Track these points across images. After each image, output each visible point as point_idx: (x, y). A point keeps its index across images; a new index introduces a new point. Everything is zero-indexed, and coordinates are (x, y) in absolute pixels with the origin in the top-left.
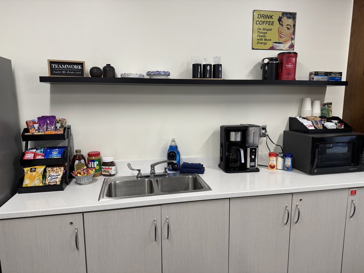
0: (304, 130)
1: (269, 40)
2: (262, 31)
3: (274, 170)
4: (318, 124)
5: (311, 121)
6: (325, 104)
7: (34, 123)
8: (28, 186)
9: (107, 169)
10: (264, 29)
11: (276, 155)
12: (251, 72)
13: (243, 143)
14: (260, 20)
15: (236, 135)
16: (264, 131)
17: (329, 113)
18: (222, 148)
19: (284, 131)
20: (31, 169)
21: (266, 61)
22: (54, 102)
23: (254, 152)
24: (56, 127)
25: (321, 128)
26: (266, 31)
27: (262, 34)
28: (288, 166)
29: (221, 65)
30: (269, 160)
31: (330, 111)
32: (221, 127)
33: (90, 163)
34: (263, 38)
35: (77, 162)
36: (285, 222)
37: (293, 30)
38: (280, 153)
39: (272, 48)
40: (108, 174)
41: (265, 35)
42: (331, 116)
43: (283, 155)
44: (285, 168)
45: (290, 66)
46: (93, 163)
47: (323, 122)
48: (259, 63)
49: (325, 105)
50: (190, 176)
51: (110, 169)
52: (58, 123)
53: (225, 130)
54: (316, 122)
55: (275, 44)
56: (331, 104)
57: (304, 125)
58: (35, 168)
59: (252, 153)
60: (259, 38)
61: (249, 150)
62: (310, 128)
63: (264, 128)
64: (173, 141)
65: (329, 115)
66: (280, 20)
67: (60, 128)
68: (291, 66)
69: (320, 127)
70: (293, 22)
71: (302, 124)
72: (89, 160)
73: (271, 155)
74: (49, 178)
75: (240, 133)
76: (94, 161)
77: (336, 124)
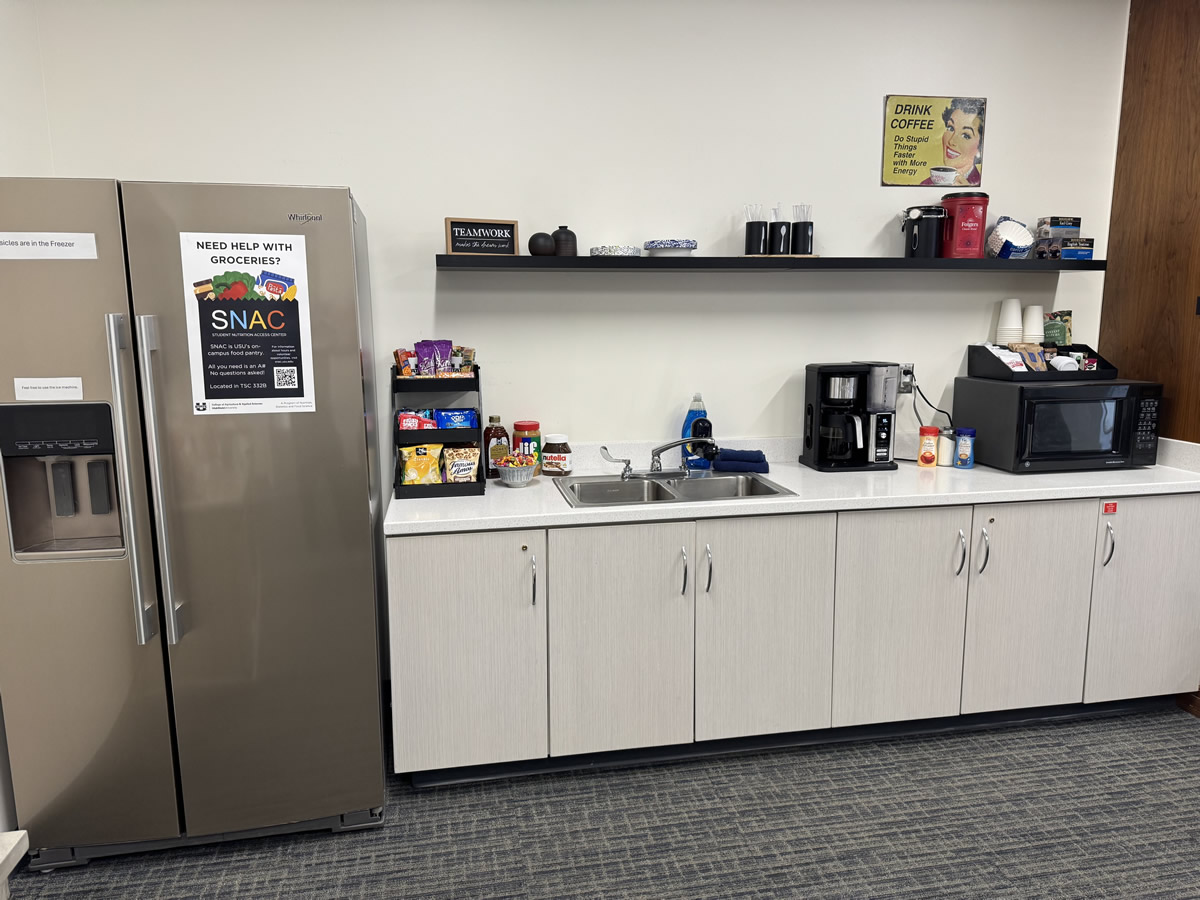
0: (1003, 373)
1: (920, 164)
2: (905, 143)
3: (931, 467)
4: (1035, 361)
5: (1021, 354)
6: (1055, 315)
7: (409, 354)
8: (416, 483)
9: (555, 458)
10: (910, 139)
11: (937, 433)
12: (879, 239)
13: (861, 403)
14: (900, 117)
15: (844, 384)
16: (907, 379)
17: (1065, 335)
18: (809, 417)
19: (956, 379)
20: (417, 449)
21: (915, 214)
22: (442, 311)
23: (885, 424)
24: (453, 366)
25: (1044, 368)
26: (914, 144)
27: (906, 151)
28: (963, 457)
29: (811, 224)
30: (921, 444)
31: (1067, 330)
32: (809, 368)
33: (522, 444)
34: (908, 160)
35: (493, 442)
36: (957, 569)
37: (979, 138)
38: (945, 429)
39: (928, 183)
40: (556, 469)
41: (913, 152)
42: (1068, 343)
43: (954, 433)
44: (958, 462)
45: (970, 225)
46: (526, 444)
47: (1048, 356)
48: (898, 217)
49: (1055, 317)
50: (741, 477)
51: (560, 458)
52: (456, 355)
53: (819, 373)
54: (1031, 355)
55: (935, 173)
56: (1069, 313)
57: (1003, 363)
58: (425, 449)
59: (881, 427)
60: (897, 159)
61: (873, 419)
62: (1017, 369)
63: (908, 372)
64: (697, 399)
65: (1064, 341)
66: (947, 115)
67: (461, 366)
68: (972, 225)
69: (1040, 366)
70: (978, 122)
71: (998, 360)
72: (519, 438)
73: (924, 432)
74: (454, 469)
75: (852, 379)
76: (528, 440)
77: (1079, 362)
